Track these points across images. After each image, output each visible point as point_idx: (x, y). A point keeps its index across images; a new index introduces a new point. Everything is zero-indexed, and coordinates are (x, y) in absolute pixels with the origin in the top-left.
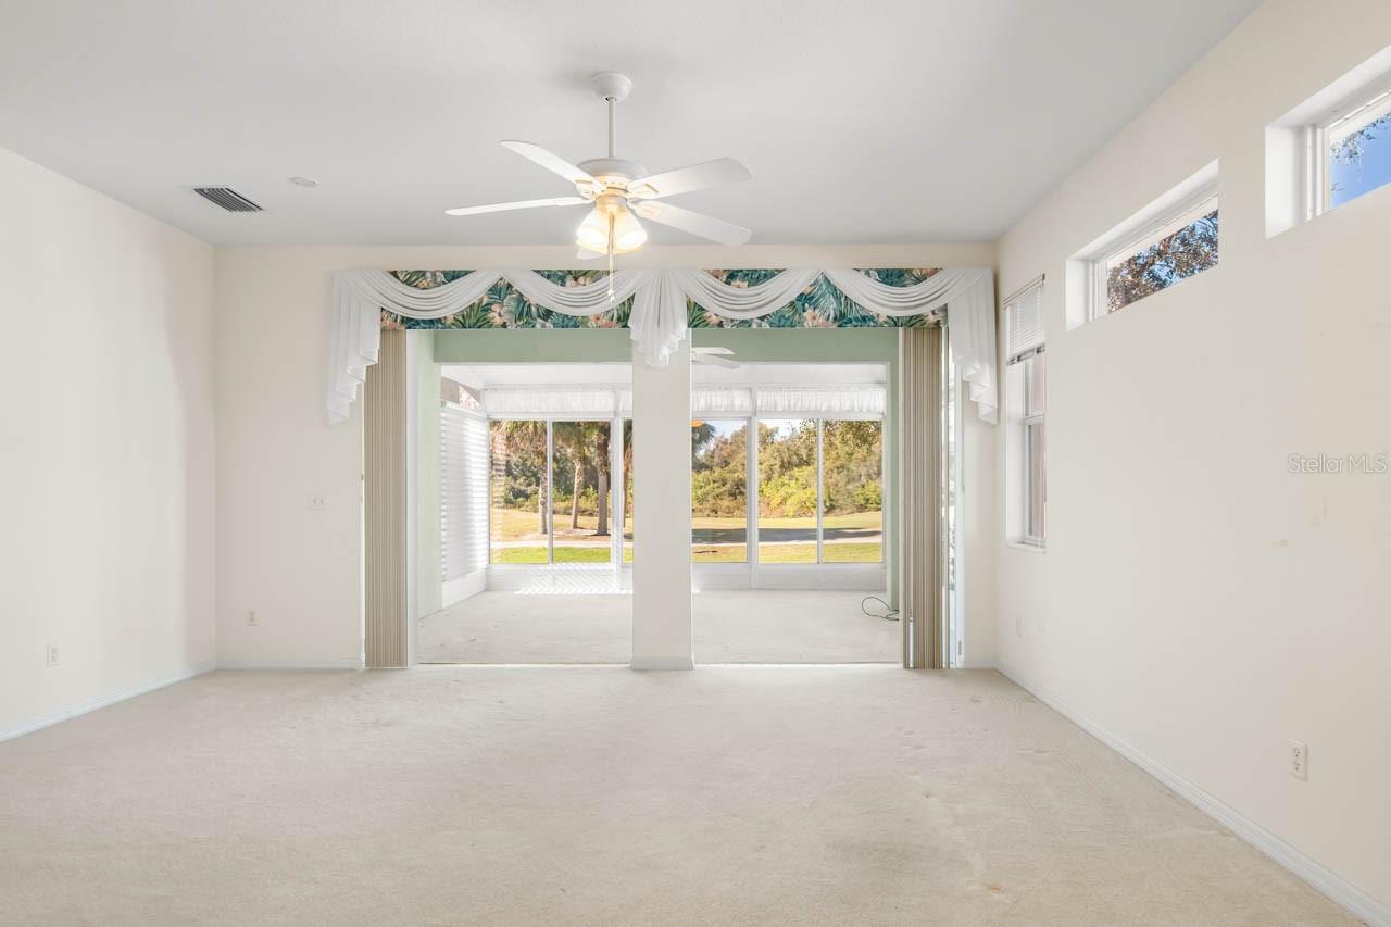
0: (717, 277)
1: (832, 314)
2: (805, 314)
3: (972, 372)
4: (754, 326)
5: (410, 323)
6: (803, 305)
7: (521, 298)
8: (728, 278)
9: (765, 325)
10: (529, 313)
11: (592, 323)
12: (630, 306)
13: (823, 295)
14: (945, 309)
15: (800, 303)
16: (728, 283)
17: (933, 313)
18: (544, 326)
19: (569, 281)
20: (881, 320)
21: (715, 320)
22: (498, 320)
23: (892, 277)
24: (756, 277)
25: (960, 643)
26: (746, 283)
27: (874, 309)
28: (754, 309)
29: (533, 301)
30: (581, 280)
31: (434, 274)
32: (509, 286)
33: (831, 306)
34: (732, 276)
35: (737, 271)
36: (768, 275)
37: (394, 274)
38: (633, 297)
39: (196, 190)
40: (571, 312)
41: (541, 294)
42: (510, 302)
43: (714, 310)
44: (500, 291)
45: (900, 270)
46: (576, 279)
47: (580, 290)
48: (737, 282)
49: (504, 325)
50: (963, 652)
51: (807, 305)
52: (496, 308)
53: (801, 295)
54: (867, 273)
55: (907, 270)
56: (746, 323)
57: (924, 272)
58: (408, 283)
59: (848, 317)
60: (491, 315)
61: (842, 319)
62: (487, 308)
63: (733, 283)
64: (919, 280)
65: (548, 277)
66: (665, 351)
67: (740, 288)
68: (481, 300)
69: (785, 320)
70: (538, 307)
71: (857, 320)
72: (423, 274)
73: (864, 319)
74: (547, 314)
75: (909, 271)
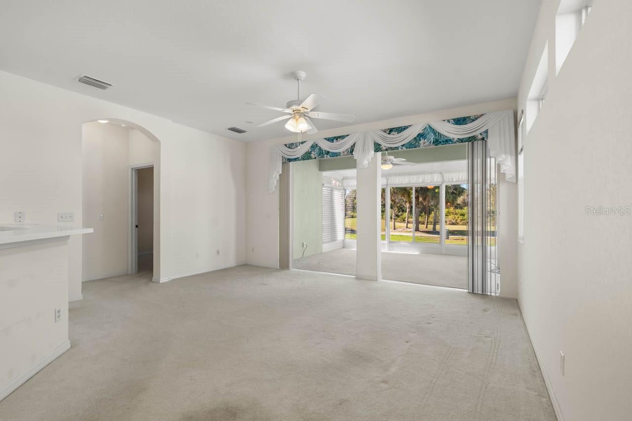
0: (385, 132)
1: (432, 140)
2: (421, 142)
3: (500, 159)
4: (400, 149)
5: (290, 160)
6: (420, 138)
7: (320, 149)
8: (390, 132)
9: (404, 148)
10: (322, 153)
11: (342, 154)
12: (354, 146)
13: (428, 133)
14: (486, 132)
15: (419, 138)
16: (389, 134)
17: (481, 134)
18: (327, 157)
19: (335, 141)
20: (455, 140)
21: (384, 148)
22: (313, 157)
23: (459, 121)
24: (400, 130)
25: (498, 284)
26: (396, 133)
27: (451, 136)
28: (399, 142)
29: (324, 149)
30: (338, 140)
31: (296, 144)
32: (317, 145)
33: (432, 137)
34: (391, 131)
35: (393, 128)
36: (405, 128)
37: (286, 145)
38: (355, 143)
39: (229, 129)
40: (335, 151)
41: (325, 146)
42: (317, 150)
43: (384, 145)
44: (314, 146)
45: (464, 117)
46: (337, 140)
47: (338, 143)
48: (393, 133)
49: (315, 158)
50: (499, 289)
51: (421, 138)
52: (313, 152)
53: (419, 134)
54: (449, 121)
55: (468, 117)
56: (397, 148)
57: (476, 116)
58: (289, 148)
59: (440, 140)
60: (312, 155)
61: (436, 142)
62: (310, 153)
63: (392, 133)
64: (473, 120)
65: (328, 140)
66: (366, 162)
67: (394, 135)
68: (309, 150)
69: (413, 144)
70: (325, 151)
71: (443, 141)
72: (293, 144)
73: (447, 141)
74: (328, 153)
75: (469, 117)
